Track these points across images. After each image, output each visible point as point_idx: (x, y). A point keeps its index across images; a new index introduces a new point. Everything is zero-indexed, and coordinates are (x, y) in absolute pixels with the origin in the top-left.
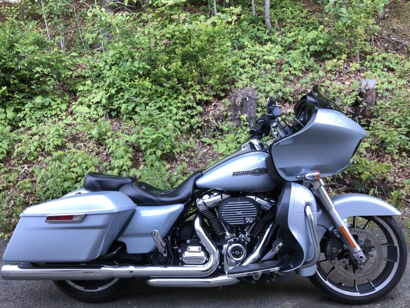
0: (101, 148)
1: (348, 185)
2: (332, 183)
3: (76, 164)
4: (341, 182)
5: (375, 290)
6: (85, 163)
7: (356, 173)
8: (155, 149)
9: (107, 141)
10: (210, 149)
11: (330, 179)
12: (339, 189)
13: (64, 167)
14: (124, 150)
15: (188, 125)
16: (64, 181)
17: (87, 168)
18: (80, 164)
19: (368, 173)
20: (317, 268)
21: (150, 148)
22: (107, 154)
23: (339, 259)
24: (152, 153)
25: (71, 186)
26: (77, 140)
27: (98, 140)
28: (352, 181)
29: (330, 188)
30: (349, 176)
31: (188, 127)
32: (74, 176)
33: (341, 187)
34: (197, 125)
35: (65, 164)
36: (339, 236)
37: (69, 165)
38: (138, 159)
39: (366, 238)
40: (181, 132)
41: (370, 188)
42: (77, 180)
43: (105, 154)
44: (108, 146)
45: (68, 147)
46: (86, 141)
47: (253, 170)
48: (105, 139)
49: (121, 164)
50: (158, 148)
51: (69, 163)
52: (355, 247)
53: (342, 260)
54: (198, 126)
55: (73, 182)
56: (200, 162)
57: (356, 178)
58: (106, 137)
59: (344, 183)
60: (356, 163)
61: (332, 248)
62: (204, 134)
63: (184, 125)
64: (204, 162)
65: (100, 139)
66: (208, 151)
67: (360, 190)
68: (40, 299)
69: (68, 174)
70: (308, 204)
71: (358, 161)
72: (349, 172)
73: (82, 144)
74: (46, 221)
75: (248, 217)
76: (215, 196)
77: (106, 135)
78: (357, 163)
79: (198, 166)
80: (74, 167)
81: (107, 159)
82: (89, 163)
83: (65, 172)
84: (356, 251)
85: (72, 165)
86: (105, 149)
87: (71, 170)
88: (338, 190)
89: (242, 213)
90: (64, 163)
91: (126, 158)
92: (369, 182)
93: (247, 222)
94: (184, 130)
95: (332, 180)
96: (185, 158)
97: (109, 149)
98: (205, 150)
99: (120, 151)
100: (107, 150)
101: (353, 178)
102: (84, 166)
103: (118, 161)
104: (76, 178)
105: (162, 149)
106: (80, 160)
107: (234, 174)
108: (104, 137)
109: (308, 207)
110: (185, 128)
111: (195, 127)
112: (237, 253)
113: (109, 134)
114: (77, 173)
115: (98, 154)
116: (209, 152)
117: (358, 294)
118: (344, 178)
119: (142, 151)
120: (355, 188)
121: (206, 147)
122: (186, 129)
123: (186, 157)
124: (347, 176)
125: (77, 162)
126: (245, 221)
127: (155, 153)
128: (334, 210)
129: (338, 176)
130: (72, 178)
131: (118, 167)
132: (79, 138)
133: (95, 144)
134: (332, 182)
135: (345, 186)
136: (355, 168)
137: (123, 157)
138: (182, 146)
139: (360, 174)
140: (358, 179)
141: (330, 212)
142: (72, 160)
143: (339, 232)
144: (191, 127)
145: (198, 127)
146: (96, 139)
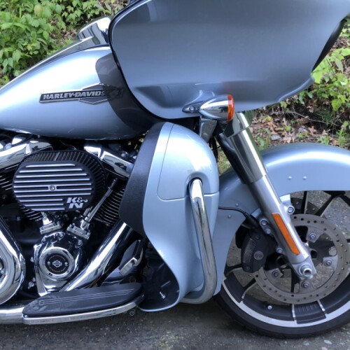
1: (311, 115)
2: (288, 111)
4: (301, 110)
5: (325, 317)
7: (326, 96)
11: (285, 106)
12: (298, 120)
15: (78, 13)
19: (343, 98)
20: (225, 281)
23: (267, 269)
24: (7, 55)
28: (317, 110)
29: (284, 119)
30: (315, 101)
31: (79, 15)
33: (300, 117)
34: (92, 12)
36: (268, 231)
39: (322, 232)
40: (68, 24)
41: (343, 121)
47: (85, 91)
52: (298, 253)
53: (271, 271)
54: (94, 14)
57: (325, 105)
59: (306, 112)
60: (327, 80)
61: (254, 251)
63: (71, 12)
67: (327, 124)
70: (196, 176)
71: (331, 78)
72: (315, 95)
75: (73, 197)
76: (13, 146)
78: (330, 82)
84: (299, 261)
88: (296, 123)
89: (58, 188)
92: (343, 111)
93: (71, 206)
94: (72, 20)
95: (289, 106)
101: (320, 104)
107: (43, 98)
109: (197, 183)
110: (73, 16)
112: (57, 264)
117: (293, 324)
118: (307, 104)
120: (321, 119)
122: (74, 18)
124: (312, 102)
126: (67, 205)
128: (264, 179)
129: (298, 100)
134: (288, 109)
135: (307, 117)
136: (324, 90)
139: (331, 98)
140: (328, 106)
141: (257, 184)
143: (270, 225)
144: (84, 15)
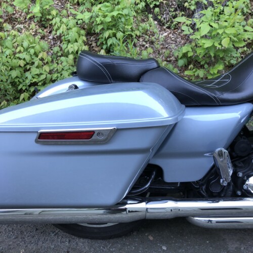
0: (45, 30)
3: (22, 49)
6: (33, 47)
8: (114, 31)
9: (53, 22)
10: (170, 33)
13: (8, 52)
14: (77, 32)
16: (11, 69)
17: (36, 55)
18: (27, 50)
21: (108, 29)
22: (54, 38)
25: (19, 75)
26: (14, 21)
27: (41, 21)
32: (22, 63)
35: (9, 49)
37: (14, 50)
38: (91, 44)
42: (26, 69)
43: (51, 37)
44: (55, 28)
45: (5, 30)
46: (25, 22)
48: (48, 20)
49: (76, 49)
50: (118, 30)
51: (13, 47)
55: (22, 70)
56: (162, 48)
58: (50, 17)
62: (163, 15)
64: (167, 48)
65: (43, 19)
66: (168, 34)
68: (22, 232)
69: (14, 61)
73: (22, 26)
74: (36, 142)
77: (49, 14)
79: (161, 52)
80: (20, 52)
81: (54, 44)
82: (38, 47)
83: (10, 58)
85: (18, 50)
86: (50, 32)
87: (17, 55)
90: (6, 47)
91: (80, 41)
96: (144, 43)
97: (56, 31)
98: (166, 34)
99: (73, 34)
100: (54, 32)
102: (32, 51)
103: (72, 46)
104: (25, 65)
105: (122, 31)
106: (26, 44)
108: (48, 17)
111: (152, 6)
113: (54, 12)
114: (24, 59)
115: (43, 38)
116: (170, 36)
119: (95, 34)
121: (165, 30)
123: (146, 42)
125: (22, 46)
127: (115, 35)
130: (20, 66)
131: (72, 52)
132: (17, 19)
133: (37, 26)
137: (76, 41)
138: (140, 28)
142: (16, 44)
145: (156, 6)
146: (39, 19)
